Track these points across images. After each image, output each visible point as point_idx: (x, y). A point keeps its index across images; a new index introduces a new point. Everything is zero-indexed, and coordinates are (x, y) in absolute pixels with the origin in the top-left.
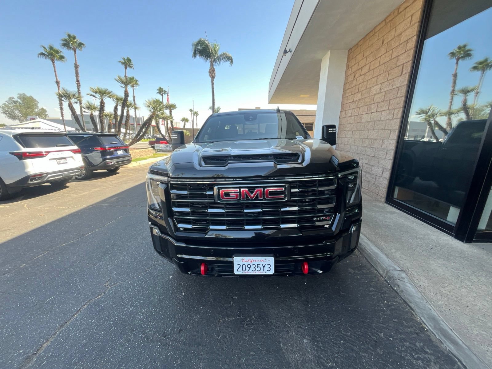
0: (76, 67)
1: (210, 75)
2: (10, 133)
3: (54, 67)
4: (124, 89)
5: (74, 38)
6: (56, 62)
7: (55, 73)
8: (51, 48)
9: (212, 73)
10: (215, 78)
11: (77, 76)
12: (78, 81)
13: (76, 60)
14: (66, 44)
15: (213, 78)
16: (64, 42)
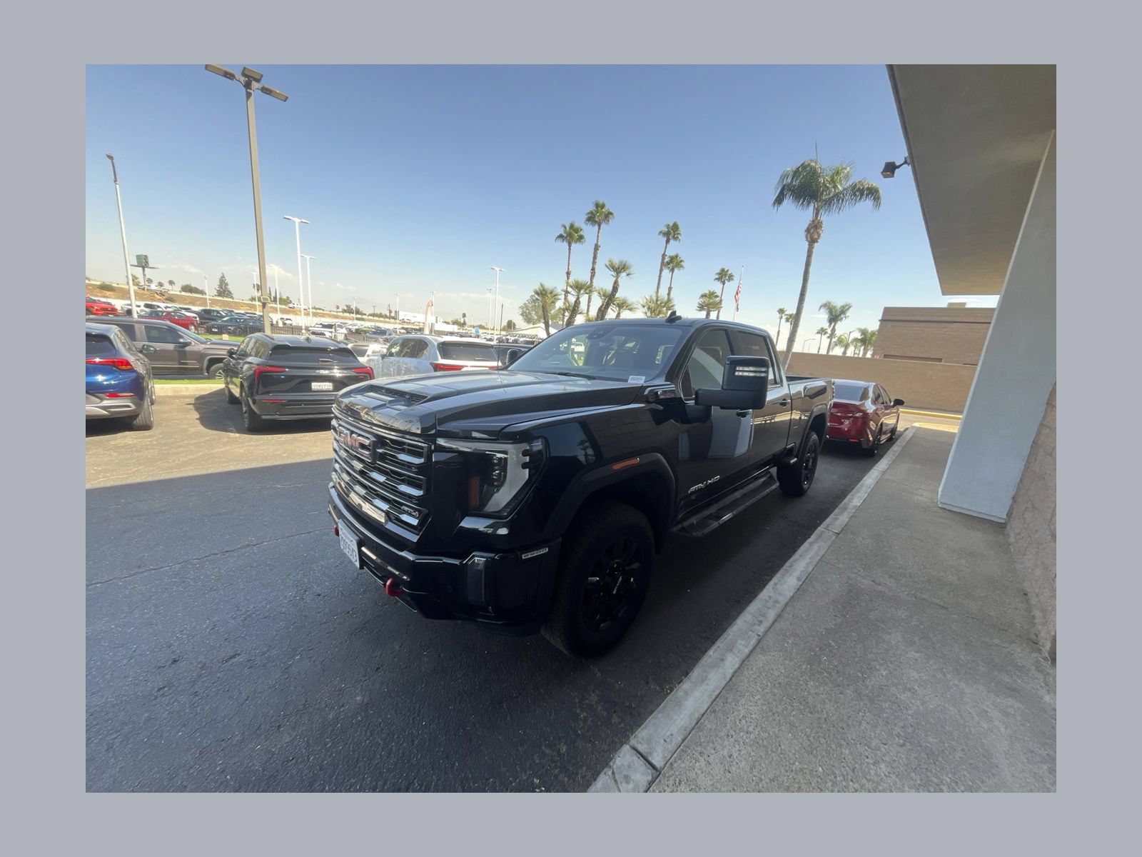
0: (597, 248)
1: (807, 237)
2: (436, 340)
3: (570, 252)
4: (614, 279)
5: (603, 206)
6: (573, 245)
7: (569, 260)
8: (572, 226)
9: (813, 234)
10: (817, 242)
11: (594, 263)
12: (593, 269)
13: (598, 239)
14: (591, 219)
15: (812, 241)
16: (590, 215)
